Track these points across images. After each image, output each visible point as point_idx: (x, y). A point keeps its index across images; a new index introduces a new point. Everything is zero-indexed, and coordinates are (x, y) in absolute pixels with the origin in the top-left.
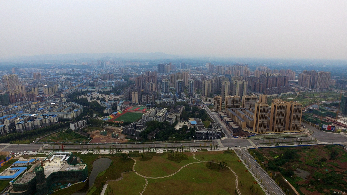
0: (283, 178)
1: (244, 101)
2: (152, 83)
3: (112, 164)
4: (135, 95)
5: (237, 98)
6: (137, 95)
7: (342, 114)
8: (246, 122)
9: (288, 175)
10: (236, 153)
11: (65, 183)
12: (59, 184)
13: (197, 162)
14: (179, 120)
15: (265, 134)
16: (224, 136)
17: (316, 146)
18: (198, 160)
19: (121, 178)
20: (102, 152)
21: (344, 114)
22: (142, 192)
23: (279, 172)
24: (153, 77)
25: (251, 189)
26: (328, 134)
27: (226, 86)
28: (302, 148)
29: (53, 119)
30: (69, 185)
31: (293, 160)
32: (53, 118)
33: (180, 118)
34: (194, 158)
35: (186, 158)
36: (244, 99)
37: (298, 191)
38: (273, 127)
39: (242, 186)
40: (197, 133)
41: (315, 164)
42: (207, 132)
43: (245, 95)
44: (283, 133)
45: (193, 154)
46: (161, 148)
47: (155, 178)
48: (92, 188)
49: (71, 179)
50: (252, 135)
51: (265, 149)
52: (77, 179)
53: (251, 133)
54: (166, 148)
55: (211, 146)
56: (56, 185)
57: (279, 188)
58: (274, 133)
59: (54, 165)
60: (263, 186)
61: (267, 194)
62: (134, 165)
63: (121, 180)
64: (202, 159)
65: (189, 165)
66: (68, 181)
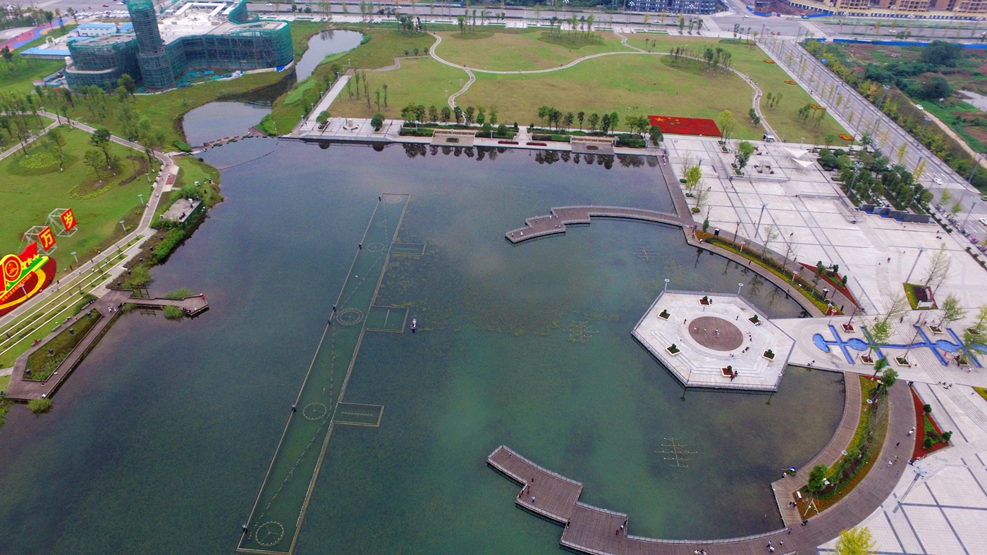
0: (912, 103)
3: (367, 42)
9: (933, 94)
10: (762, 46)
11: (228, 72)
12: (206, 73)
13: (632, 53)
15: (862, 15)
16: (726, 11)
18: (636, 49)
19: (395, 66)
20: (336, 19)
22: (458, 94)
23: (899, 92)
25: (801, 112)
30: (236, 74)
31: (951, 69)
34: (626, 44)
35: (600, 43)
37: (957, 132)
39: (771, 106)
44: (925, 17)
45: (622, 36)
46: (521, 18)
47: (499, 72)
48: (305, 82)
49: (241, 61)
50: (820, 13)
51: (856, 45)
52: (260, 61)
53: (816, 9)
54: (537, 20)
55: (682, 26)
56: (198, 74)
57: (893, 125)
58: (892, 16)
59: (189, 24)
60: (841, 115)
61: (852, 132)
62: (435, 46)
63: (392, 71)
64: (650, 46)
65: (607, 56)
66: (234, 68)
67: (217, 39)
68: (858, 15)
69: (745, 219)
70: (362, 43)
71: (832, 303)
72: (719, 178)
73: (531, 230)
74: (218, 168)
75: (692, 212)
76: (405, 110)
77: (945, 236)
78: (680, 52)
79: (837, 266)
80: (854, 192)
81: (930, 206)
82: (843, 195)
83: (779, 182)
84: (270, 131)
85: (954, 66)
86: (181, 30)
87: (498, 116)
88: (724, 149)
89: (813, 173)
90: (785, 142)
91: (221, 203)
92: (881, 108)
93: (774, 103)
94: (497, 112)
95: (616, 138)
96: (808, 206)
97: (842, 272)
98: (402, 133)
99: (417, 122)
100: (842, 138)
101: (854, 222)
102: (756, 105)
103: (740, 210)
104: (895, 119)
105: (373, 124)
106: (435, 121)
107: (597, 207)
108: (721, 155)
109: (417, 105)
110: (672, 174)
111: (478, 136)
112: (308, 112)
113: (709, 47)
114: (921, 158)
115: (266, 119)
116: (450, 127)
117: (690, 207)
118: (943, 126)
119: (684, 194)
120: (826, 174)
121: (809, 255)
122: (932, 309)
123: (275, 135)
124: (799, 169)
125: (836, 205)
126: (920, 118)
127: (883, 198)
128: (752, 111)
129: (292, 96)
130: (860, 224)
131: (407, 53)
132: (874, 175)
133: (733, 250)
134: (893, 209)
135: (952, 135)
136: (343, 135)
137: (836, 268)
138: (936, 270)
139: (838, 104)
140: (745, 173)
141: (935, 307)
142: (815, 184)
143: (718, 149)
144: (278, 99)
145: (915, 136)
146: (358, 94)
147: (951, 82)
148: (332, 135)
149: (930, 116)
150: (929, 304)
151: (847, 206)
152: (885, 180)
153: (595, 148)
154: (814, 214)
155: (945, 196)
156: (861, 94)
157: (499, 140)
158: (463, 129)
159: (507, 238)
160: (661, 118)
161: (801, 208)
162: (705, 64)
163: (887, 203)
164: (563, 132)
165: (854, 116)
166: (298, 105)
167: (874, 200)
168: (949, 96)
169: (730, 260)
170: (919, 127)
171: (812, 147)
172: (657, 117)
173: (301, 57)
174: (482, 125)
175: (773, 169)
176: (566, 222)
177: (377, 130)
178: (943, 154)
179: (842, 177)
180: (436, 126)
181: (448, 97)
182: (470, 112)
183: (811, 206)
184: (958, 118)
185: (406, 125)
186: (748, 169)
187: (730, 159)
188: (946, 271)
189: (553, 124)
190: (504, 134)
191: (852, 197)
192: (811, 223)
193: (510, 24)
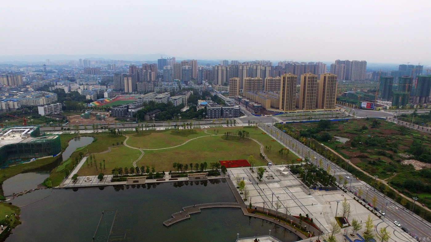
1: (268, 82)
2: (150, 71)
3: (96, 141)
4: (128, 82)
5: (258, 80)
6: (130, 81)
7: (381, 98)
8: (270, 100)
9: (326, 139)
10: (260, 128)
11: (28, 159)
12: (17, 160)
13: (209, 136)
14: (186, 105)
15: (294, 112)
16: (244, 116)
17: (354, 120)
18: (211, 134)
19: (108, 151)
20: (81, 132)
21: (383, 98)
22: (137, 161)
23: (314, 139)
24: (151, 66)
25: (280, 152)
26: (367, 111)
27: (244, 70)
28: (339, 122)
29: (14, 104)
30: (32, 160)
31: (329, 129)
32: (12, 103)
33: (187, 102)
34: (206, 133)
35: (196, 133)
36: (267, 82)
37: (338, 152)
38: (303, 104)
39: (268, 151)
40: (209, 109)
41: (355, 132)
42: (222, 108)
43: (268, 77)
44: (315, 111)
45: (204, 130)
46: (162, 126)
47: (154, 150)
48: (66, 161)
49: (36, 154)
50: (279, 113)
51: (294, 123)
52: (45, 153)
53: (277, 112)
54: (169, 126)
55: (228, 123)
56: (13, 161)
57: (314, 152)
58: (304, 112)
59: (10, 139)
60: (295, 151)
61: (301, 157)
62: (126, 140)
63: (107, 153)
64: (216, 132)
65: (199, 138)
66: (31, 157)
67: (24, 145)
68: (292, 112)
69: (266, 200)
70: (93, 142)
71: (310, 232)
72: (252, 184)
73: (175, 219)
74: (20, 207)
75: (244, 201)
76: (113, 171)
77: (345, 194)
78: (229, 133)
79: (308, 214)
80: (307, 181)
81: (336, 183)
82: (303, 183)
83: (277, 182)
84: (49, 186)
85: (330, 128)
86: (6, 142)
87: (155, 169)
88: (253, 171)
89: (290, 176)
90: (276, 165)
91: (20, 225)
92: (309, 146)
93: (269, 150)
94: (154, 167)
95: (207, 173)
96: (290, 190)
97: (310, 217)
98: (113, 181)
99: (119, 175)
100: (298, 160)
101: (310, 194)
102: (262, 152)
103: (264, 197)
104: (315, 150)
105: (98, 178)
106: (127, 174)
107: (203, 204)
108: (251, 174)
109: (119, 167)
110: (233, 185)
111: (147, 178)
112: (67, 175)
113: (240, 131)
114: (328, 164)
115: (47, 180)
116: (134, 176)
117: (243, 198)
118: (332, 151)
119: (239, 193)
120: (295, 176)
121: (295, 212)
122: (349, 226)
123: (51, 187)
124: (284, 175)
125: (301, 188)
126: (323, 148)
127: (318, 182)
128: (261, 154)
129: (60, 168)
130: (312, 195)
131: (113, 145)
132: (312, 174)
133: (264, 215)
134: (323, 186)
135: (336, 153)
136: (84, 184)
137: (307, 215)
138: (345, 209)
139: (293, 147)
140: (263, 180)
141: (349, 225)
142: (291, 181)
143: (250, 171)
144: (53, 170)
145: (324, 155)
146: (92, 165)
147: (330, 134)
148: (79, 185)
149: (327, 148)
150: (347, 225)
151: (306, 188)
152: (317, 174)
153: (199, 178)
154: (294, 194)
155: (341, 177)
156: (301, 142)
157: (157, 179)
158: (140, 176)
159: (164, 225)
160: (225, 161)
161: (288, 192)
162: (239, 137)
163: (320, 184)
164: (184, 173)
165: (300, 151)
166: (63, 172)
167: (315, 184)
168: (331, 139)
169: (263, 220)
170: (324, 152)
171: (287, 165)
172: (223, 161)
173: (65, 149)
174: (149, 174)
175: (274, 177)
176: (190, 213)
177: (101, 180)
178: (335, 161)
179: (301, 176)
180: (128, 176)
181: (133, 162)
182: (143, 168)
183: (292, 190)
184: (337, 147)
185: (114, 177)
186: (264, 178)
187: (255, 175)
188: (349, 210)
189: (180, 170)
190: (159, 177)
191: (306, 184)
192: (293, 198)
193: (158, 129)
